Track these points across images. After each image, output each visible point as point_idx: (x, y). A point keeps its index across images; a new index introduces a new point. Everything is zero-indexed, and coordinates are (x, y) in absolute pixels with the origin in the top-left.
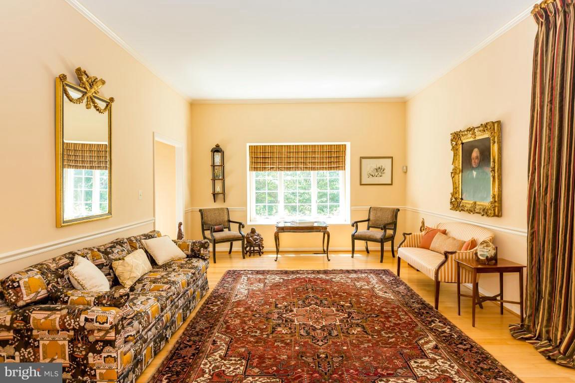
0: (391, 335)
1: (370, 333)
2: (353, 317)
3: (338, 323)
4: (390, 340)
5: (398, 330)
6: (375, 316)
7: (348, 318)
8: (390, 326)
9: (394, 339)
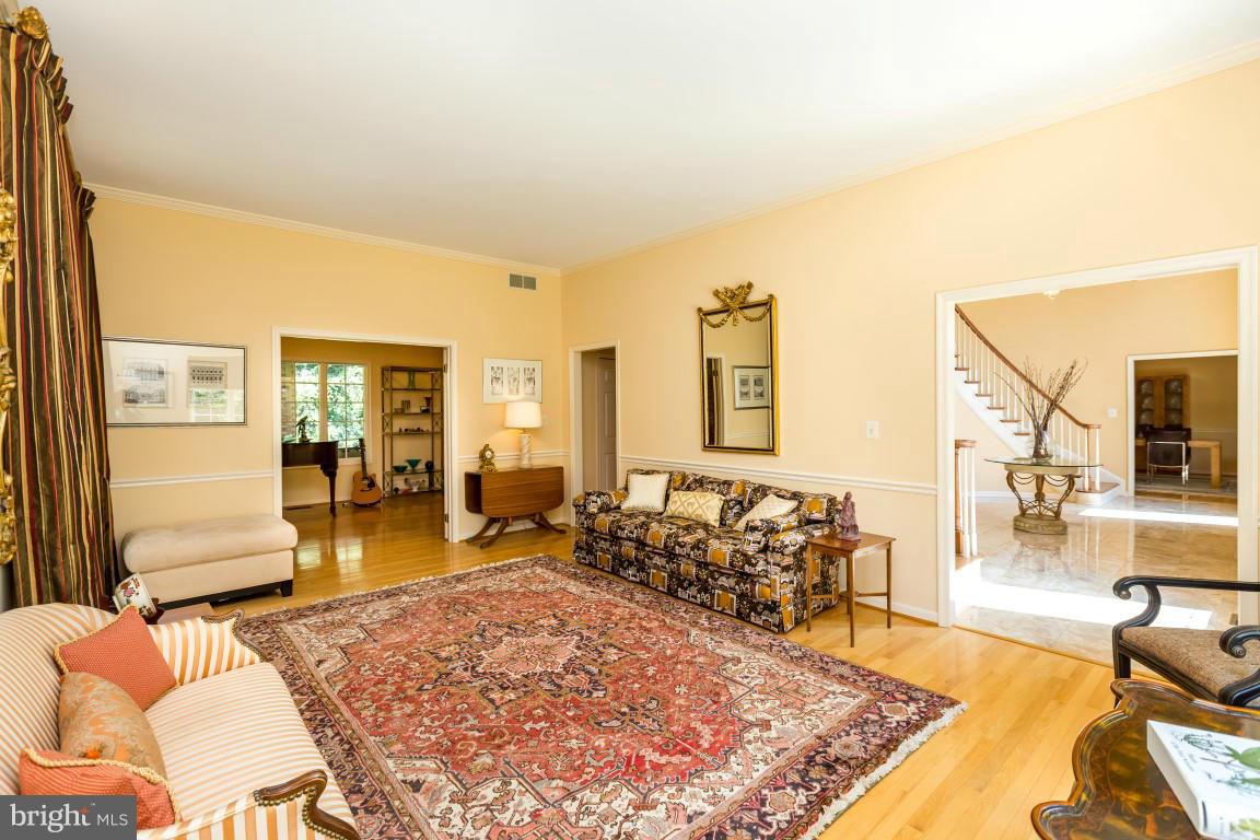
0: (390, 660)
1: (424, 654)
2: (466, 669)
3: (483, 653)
4: (391, 653)
5: (379, 672)
6: (426, 687)
7: (473, 668)
8: (392, 675)
9: (385, 656)
